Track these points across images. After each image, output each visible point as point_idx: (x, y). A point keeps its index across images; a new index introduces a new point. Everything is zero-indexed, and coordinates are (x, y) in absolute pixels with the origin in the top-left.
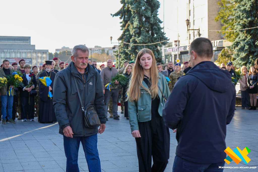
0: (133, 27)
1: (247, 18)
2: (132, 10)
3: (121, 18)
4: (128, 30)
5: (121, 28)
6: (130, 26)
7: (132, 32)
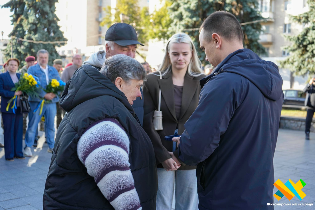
0: (28, 22)
1: (191, 17)
2: (27, 3)
3: (11, 10)
4: (21, 25)
5: (11, 23)
6: (24, 21)
7: (26, 28)
